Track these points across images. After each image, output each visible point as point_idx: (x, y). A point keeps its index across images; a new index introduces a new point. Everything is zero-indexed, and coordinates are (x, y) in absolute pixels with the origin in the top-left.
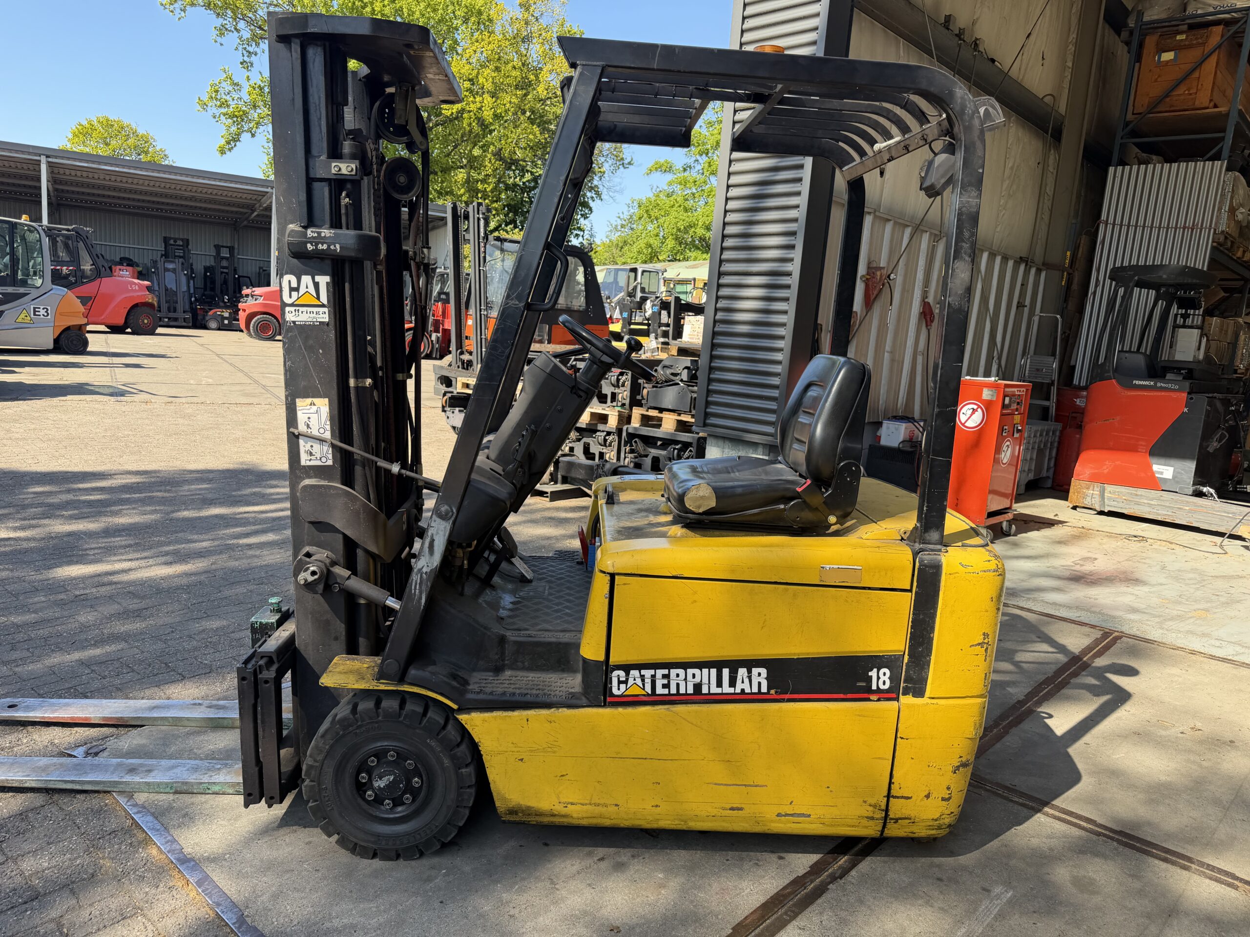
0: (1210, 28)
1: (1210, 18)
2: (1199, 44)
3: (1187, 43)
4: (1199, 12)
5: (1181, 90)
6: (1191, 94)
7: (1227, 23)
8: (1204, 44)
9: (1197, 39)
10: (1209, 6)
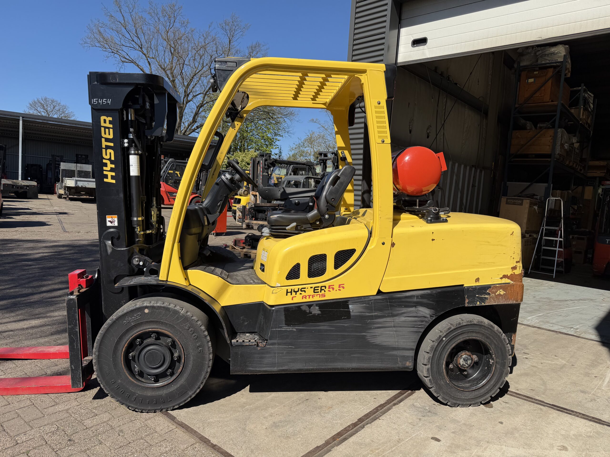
0: (547, 69)
1: (548, 65)
3: (539, 75)
4: (543, 62)
5: (537, 94)
6: (541, 96)
7: (555, 67)
8: (546, 76)
9: (543, 73)
10: (547, 60)
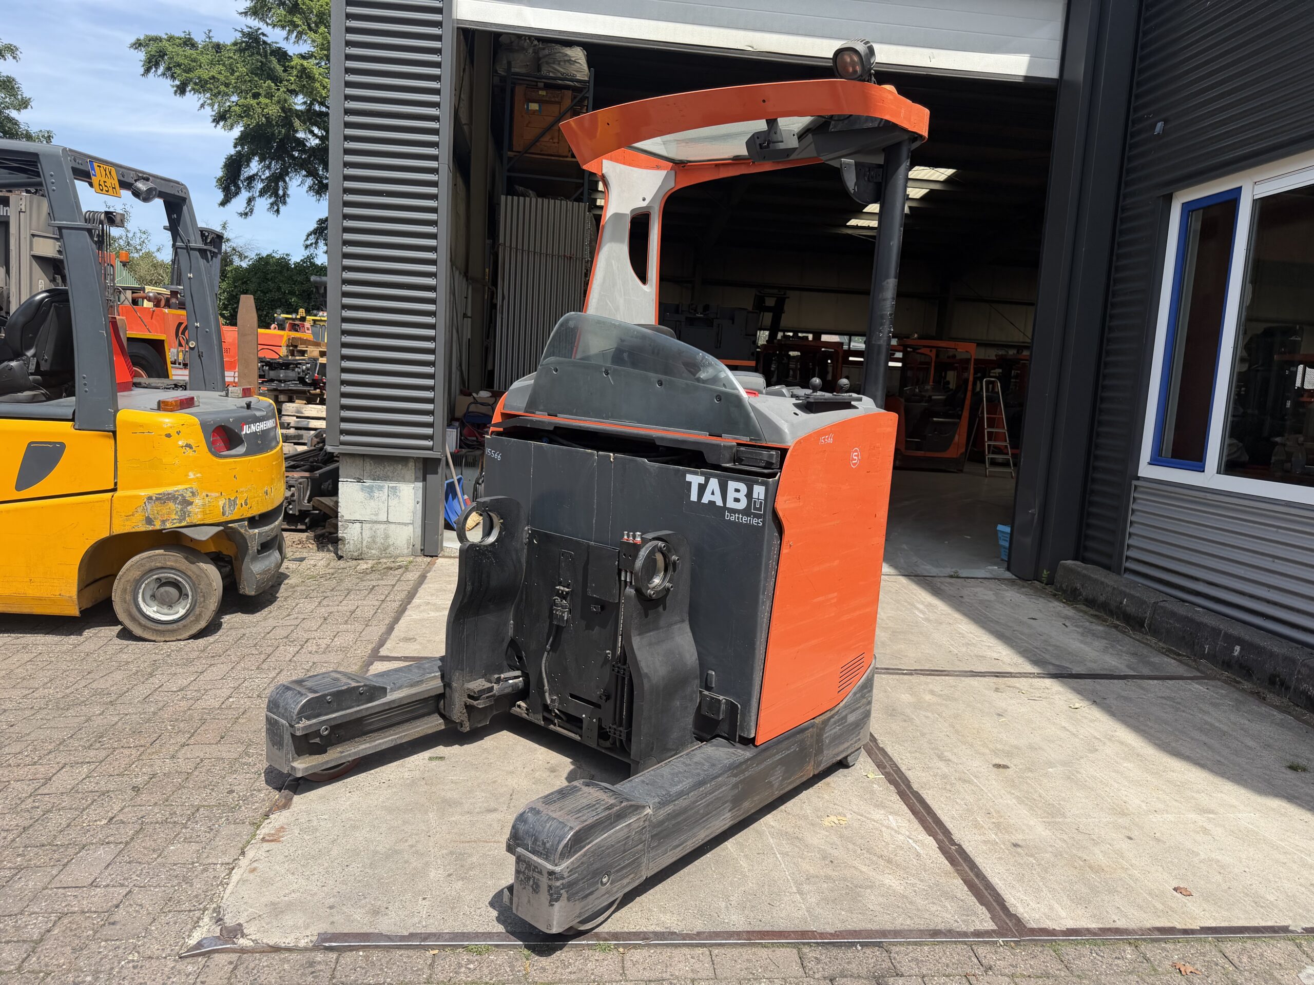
0: (563, 91)
1: (560, 82)
2: (556, 103)
3: (547, 99)
4: (551, 75)
5: (547, 138)
6: (554, 143)
7: (574, 89)
8: (559, 103)
9: (554, 97)
10: (558, 71)
